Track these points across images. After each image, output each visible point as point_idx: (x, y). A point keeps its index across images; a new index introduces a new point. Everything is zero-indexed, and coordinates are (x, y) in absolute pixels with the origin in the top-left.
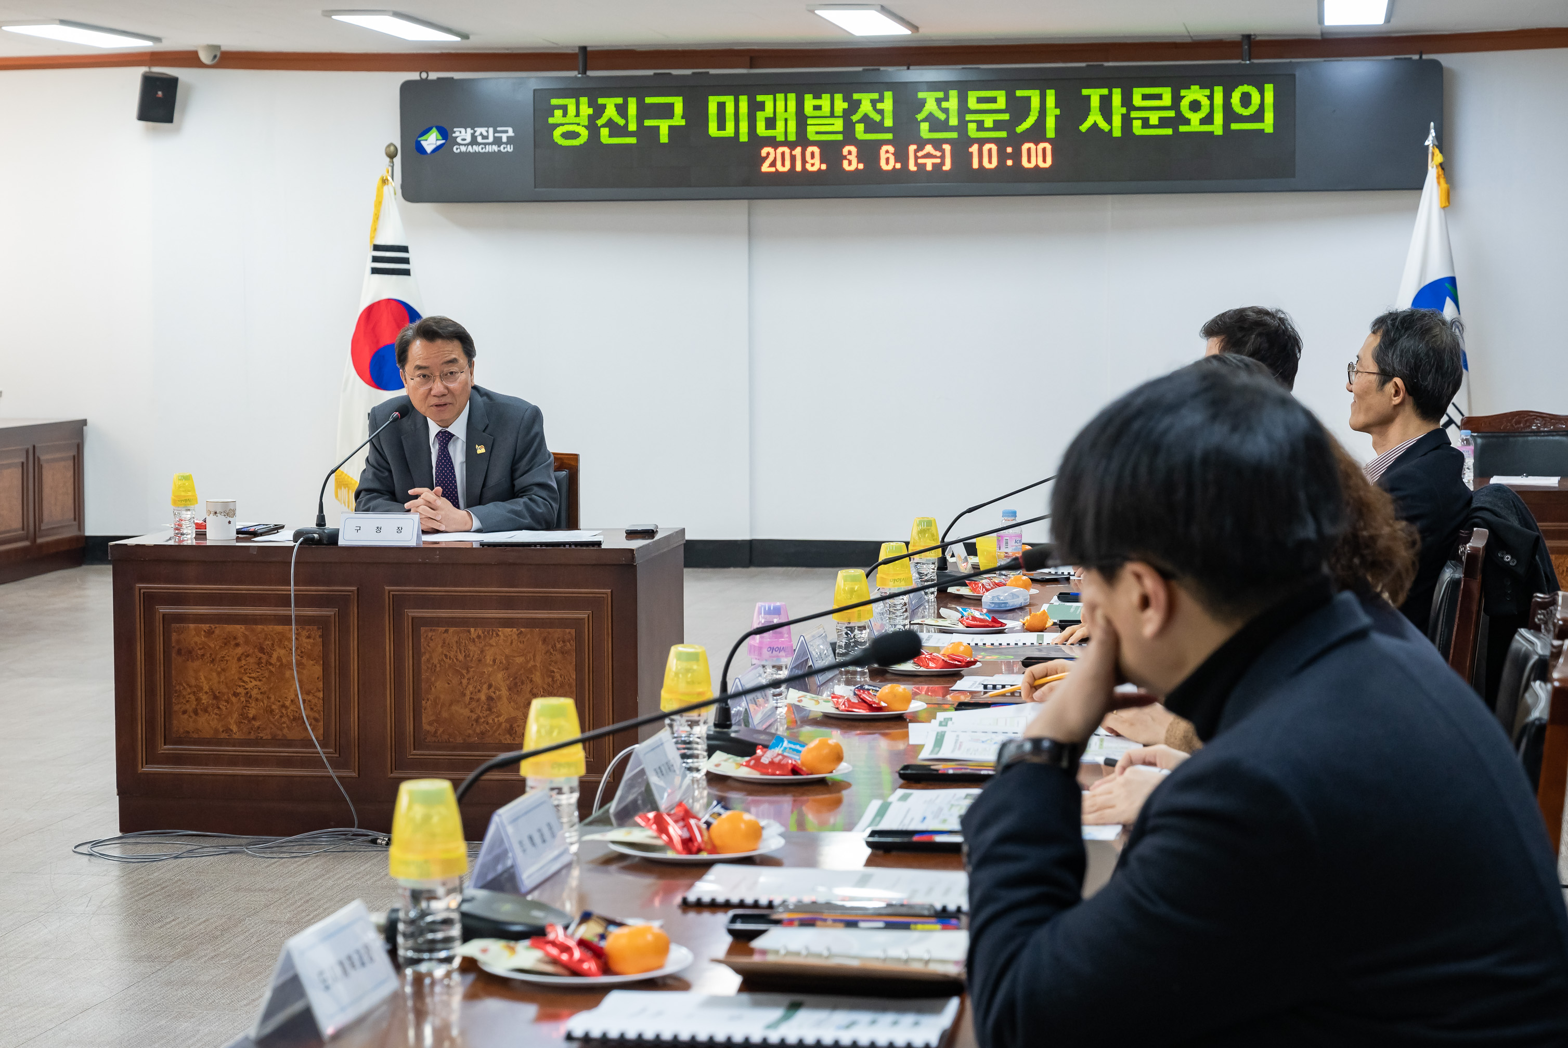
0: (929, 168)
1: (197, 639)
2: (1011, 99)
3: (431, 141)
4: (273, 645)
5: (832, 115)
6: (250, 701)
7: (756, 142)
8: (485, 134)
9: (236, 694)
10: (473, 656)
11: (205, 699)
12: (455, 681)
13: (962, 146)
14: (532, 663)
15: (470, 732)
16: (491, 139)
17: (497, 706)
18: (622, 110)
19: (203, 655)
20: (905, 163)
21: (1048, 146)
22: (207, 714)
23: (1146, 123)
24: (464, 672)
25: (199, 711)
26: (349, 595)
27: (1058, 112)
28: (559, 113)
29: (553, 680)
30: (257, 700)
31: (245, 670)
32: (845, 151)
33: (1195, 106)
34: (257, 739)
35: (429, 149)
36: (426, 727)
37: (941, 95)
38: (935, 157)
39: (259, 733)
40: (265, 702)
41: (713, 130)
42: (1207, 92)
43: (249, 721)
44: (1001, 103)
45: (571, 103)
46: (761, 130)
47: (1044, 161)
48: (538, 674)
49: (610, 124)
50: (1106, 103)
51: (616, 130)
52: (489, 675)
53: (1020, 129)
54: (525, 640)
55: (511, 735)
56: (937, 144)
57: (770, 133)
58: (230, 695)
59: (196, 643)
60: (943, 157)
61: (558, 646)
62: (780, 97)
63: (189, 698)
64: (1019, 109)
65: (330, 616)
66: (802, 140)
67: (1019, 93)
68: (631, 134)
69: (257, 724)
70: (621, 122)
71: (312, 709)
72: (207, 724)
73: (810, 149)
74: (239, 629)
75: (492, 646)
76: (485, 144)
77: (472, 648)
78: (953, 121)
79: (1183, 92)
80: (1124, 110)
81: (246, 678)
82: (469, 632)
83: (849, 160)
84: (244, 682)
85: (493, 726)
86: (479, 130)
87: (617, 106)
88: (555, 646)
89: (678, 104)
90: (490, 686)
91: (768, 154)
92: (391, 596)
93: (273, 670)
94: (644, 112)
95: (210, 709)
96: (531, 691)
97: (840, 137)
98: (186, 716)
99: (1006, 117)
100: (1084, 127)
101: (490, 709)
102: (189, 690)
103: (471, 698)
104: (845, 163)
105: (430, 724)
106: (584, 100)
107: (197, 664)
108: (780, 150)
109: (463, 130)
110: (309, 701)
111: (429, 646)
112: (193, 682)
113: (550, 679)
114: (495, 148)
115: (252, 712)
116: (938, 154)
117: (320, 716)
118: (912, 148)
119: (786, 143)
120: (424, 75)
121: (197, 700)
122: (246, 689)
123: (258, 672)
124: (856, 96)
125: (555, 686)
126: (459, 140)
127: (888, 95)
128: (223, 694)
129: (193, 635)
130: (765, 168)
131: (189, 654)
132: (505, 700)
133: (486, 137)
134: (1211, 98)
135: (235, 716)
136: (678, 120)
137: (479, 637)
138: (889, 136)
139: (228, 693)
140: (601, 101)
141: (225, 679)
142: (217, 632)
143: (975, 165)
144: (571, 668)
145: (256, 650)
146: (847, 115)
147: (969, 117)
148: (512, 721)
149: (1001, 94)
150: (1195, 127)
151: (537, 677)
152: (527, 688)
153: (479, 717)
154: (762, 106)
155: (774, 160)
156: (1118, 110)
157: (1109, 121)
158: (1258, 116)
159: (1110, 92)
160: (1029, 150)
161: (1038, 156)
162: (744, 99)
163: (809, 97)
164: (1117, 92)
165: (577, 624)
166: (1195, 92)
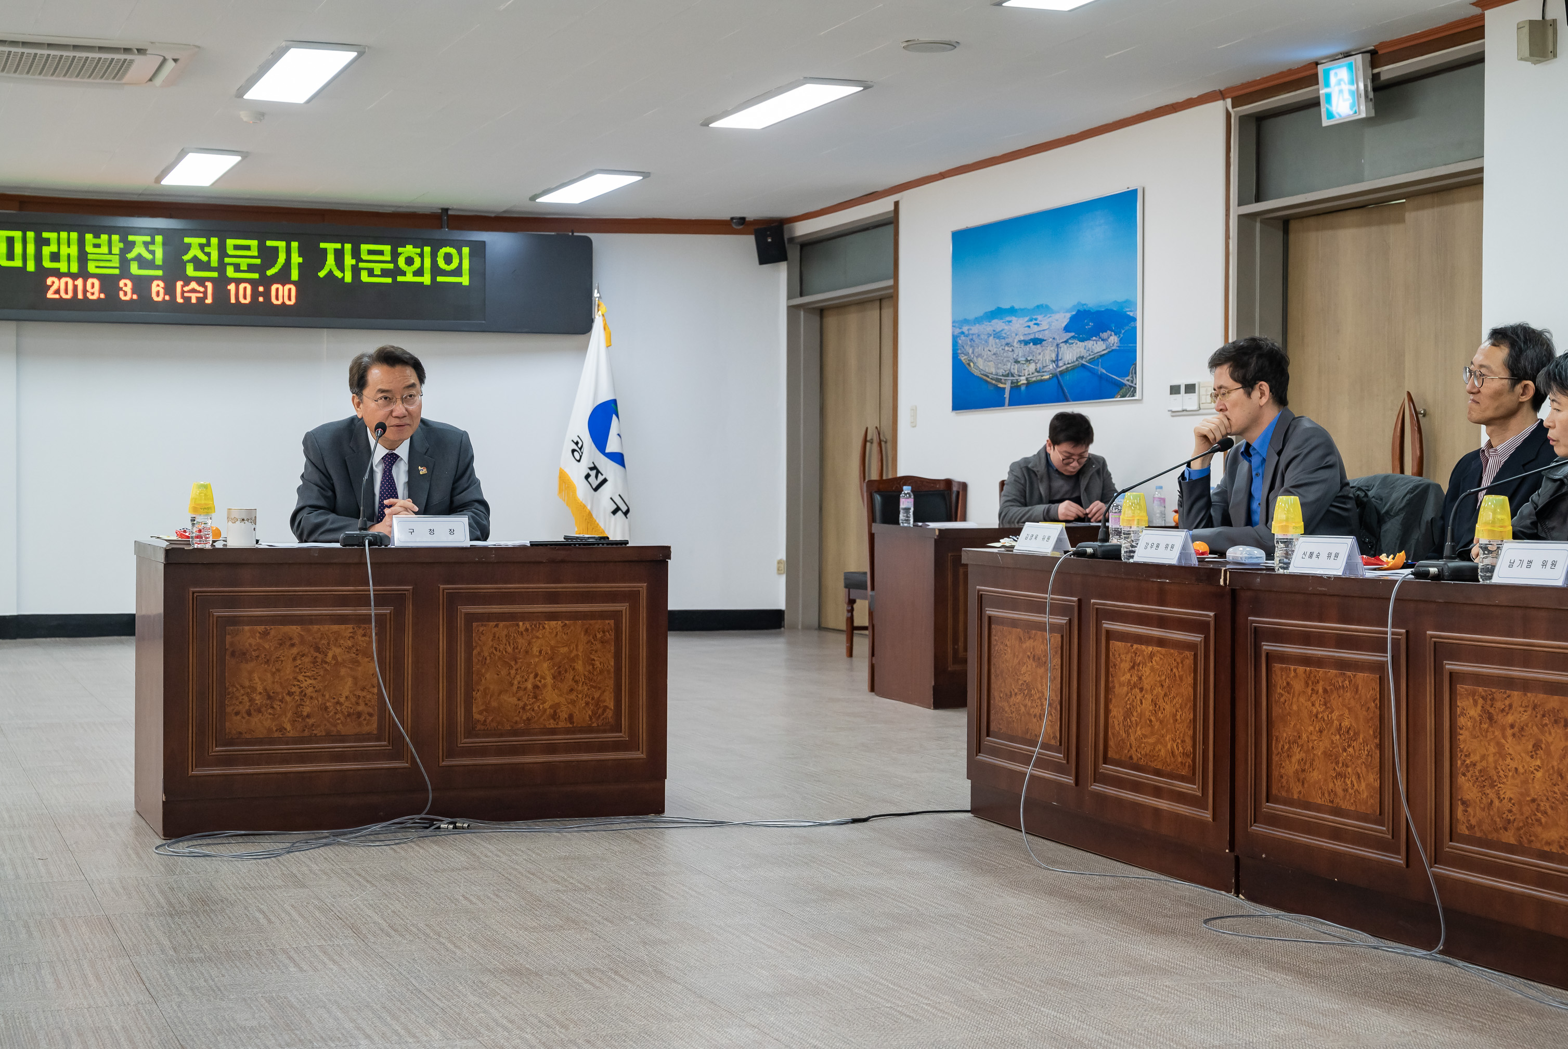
0: (194, 301)
1: (252, 641)
2: (262, 248)
4: (328, 644)
5: (110, 253)
6: (305, 699)
7: (42, 273)
9: (290, 694)
10: (521, 648)
11: (258, 699)
12: (504, 672)
13: (221, 283)
14: (575, 653)
15: (518, 719)
17: (542, 694)
19: (258, 657)
20: (173, 296)
21: (293, 289)
22: (260, 714)
23: (371, 273)
24: (513, 663)
25: (252, 711)
26: (405, 594)
27: (301, 260)
29: (593, 668)
30: (311, 698)
31: (300, 669)
32: (121, 284)
33: (409, 261)
34: (311, 736)
36: (476, 716)
37: (203, 241)
38: (199, 292)
39: (313, 730)
40: (320, 699)
41: (3, 260)
42: (419, 250)
43: (304, 719)
44: (254, 251)
46: (47, 264)
47: (290, 299)
48: (580, 662)
50: (339, 255)
52: (536, 666)
53: (270, 273)
54: (569, 631)
55: (555, 720)
56: (201, 281)
57: (55, 265)
58: (284, 694)
59: (250, 645)
60: (205, 293)
61: (599, 636)
62: (64, 235)
63: (243, 699)
64: (269, 256)
65: (385, 615)
66: (84, 273)
67: (269, 243)
69: (311, 721)
71: (366, 704)
72: (261, 724)
73: (90, 281)
74: (295, 630)
75: (538, 638)
77: (520, 640)
78: (214, 262)
79: (400, 250)
80: (354, 262)
81: (301, 677)
82: (518, 625)
83: (124, 291)
84: (299, 681)
85: (538, 713)
88: (596, 636)
90: (536, 676)
92: (445, 593)
93: (328, 668)
95: (263, 709)
96: (573, 679)
97: (117, 272)
98: (239, 717)
99: (258, 261)
100: (322, 274)
101: (535, 697)
102: (242, 692)
103: (518, 688)
104: (121, 294)
105: (481, 713)
107: (250, 666)
108: (63, 280)
110: (364, 697)
111: (480, 640)
112: (247, 683)
113: (591, 667)
115: (306, 710)
116: (202, 289)
117: (374, 710)
118: (179, 284)
119: (68, 274)
121: (250, 701)
122: (300, 688)
123: (314, 671)
124: (131, 238)
125: (595, 673)
127: (159, 239)
128: (278, 693)
129: (248, 637)
130: (50, 295)
131: (243, 655)
132: (549, 688)
134: (421, 255)
135: (289, 714)
137: (527, 630)
138: (159, 273)
139: (283, 693)
141: (280, 679)
142: (273, 633)
143: (233, 301)
144: (610, 658)
145: (312, 650)
146: (122, 254)
147: (227, 260)
148: (556, 707)
149: (254, 243)
150: (409, 278)
151: (579, 666)
152: (569, 676)
153: (525, 705)
154: (47, 242)
155: (58, 288)
156: (349, 261)
157: (342, 269)
158: (458, 272)
159: (343, 247)
160: (277, 290)
161: (284, 295)
162: (31, 235)
163: (89, 237)
164: (348, 247)
165: (616, 615)
166: (409, 250)
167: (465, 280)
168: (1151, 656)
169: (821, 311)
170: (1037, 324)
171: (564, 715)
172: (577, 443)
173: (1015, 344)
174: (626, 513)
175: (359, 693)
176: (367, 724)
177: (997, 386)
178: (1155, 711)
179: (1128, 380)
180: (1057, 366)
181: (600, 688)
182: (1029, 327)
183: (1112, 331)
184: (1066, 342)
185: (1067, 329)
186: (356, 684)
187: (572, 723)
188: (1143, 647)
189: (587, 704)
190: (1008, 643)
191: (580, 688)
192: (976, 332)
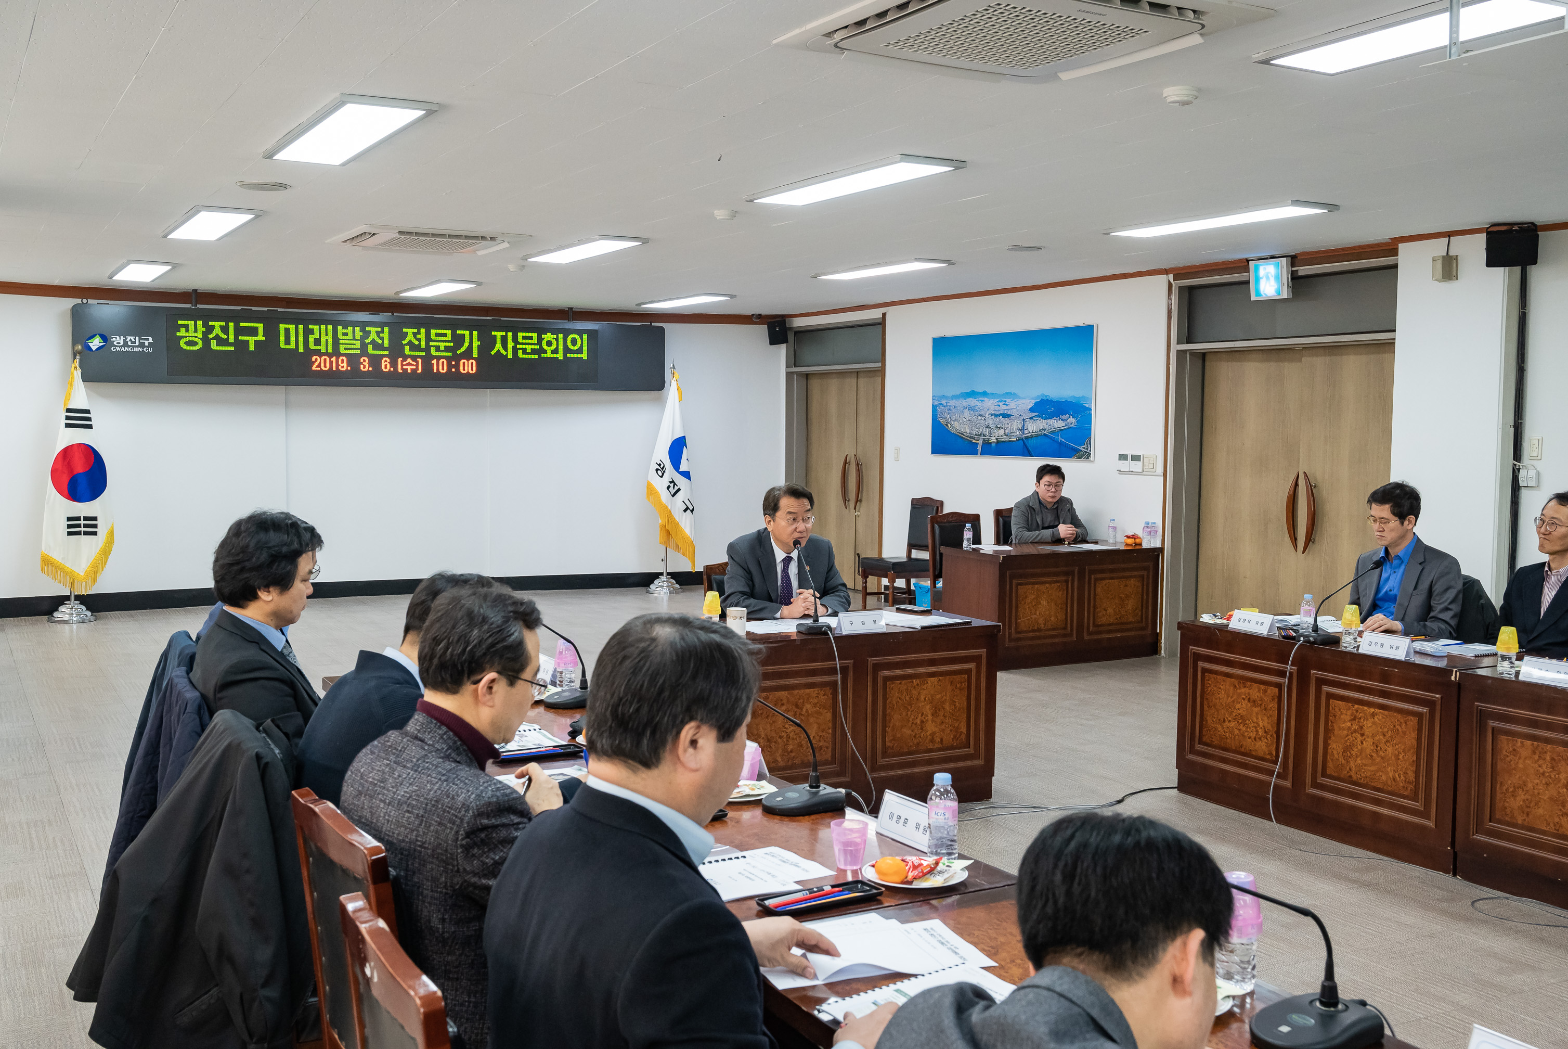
0: (409, 371)
2: (454, 335)
3: (95, 343)
4: (803, 702)
5: (354, 339)
7: (309, 353)
8: (133, 340)
9: (781, 737)
10: (914, 697)
12: (904, 714)
13: (427, 359)
14: (945, 697)
15: (911, 744)
16: (137, 344)
17: (926, 726)
18: (225, 330)
19: (762, 714)
20: (396, 367)
21: (474, 363)
23: (524, 352)
24: (909, 707)
26: (848, 666)
27: (479, 343)
28: (183, 330)
30: (793, 739)
32: (362, 360)
33: (549, 343)
34: (792, 764)
35: (94, 348)
36: (888, 744)
37: (416, 330)
38: (413, 365)
41: (282, 345)
42: (555, 336)
43: (788, 754)
44: (449, 338)
45: (191, 323)
46: (312, 346)
47: (472, 370)
48: (948, 704)
49: (217, 337)
50: (504, 340)
51: (220, 341)
52: (922, 708)
53: (459, 352)
54: (941, 684)
55: (933, 743)
56: (414, 358)
57: (317, 348)
60: (417, 366)
61: (958, 686)
62: (323, 327)
64: (458, 340)
66: (337, 353)
67: (459, 332)
68: (231, 344)
69: (793, 754)
70: (224, 337)
71: (825, 741)
73: (341, 358)
74: (783, 694)
75: (924, 689)
76: (133, 347)
77: (914, 692)
78: (423, 345)
79: (543, 336)
80: (513, 344)
82: (913, 682)
84: (786, 728)
85: (923, 739)
86: (129, 338)
87: (221, 327)
89: (260, 326)
90: (922, 715)
91: (316, 359)
92: (873, 664)
93: (803, 718)
94: (239, 331)
96: (943, 715)
97: (358, 352)
99: (452, 344)
100: (493, 353)
101: (922, 729)
103: (912, 723)
104: (362, 366)
105: (890, 741)
106: (200, 323)
108: (323, 358)
109: (118, 337)
111: (891, 694)
113: (954, 706)
114: (141, 349)
115: (790, 747)
116: (415, 363)
117: (829, 744)
118: (400, 360)
119: (326, 354)
120: (85, 301)
124: (368, 329)
125: (956, 710)
126: (115, 343)
127: (386, 329)
130: (314, 368)
132: (930, 722)
133: (132, 342)
134: (557, 340)
135: (780, 751)
136: (261, 337)
138: (387, 352)
140: (211, 323)
142: (771, 697)
143: (435, 371)
144: (964, 698)
145: (794, 707)
146: (362, 339)
147: (431, 344)
148: (933, 734)
149: (448, 332)
150: (549, 355)
151: (947, 707)
152: (941, 713)
153: (916, 734)
154: (312, 332)
155: (319, 364)
156: (510, 344)
157: (506, 349)
158: (580, 351)
159: (506, 334)
160: (464, 363)
161: (468, 367)
162: (301, 327)
163: (340, 328)
164: (510, 334)
165: (968, 672)
166: (549, 336)
167: (584, 356)
168: (1373, 715)
169: (807, 376)
170: (1007, 405)
171: (938, 740)
172: (660, 465)
173: (987, 415)
174: (692, 511)
175: (820, 733)
176: (826, 754)
177: (971, 441)
178: (1376, 750)
179: (1084, 448)
180: (1023, 433)
181: (958, 720)
182: (999, 406)
183: (1070, 414)
184: (1031, 418)
185: (1031, 410)
186: (819, 728)
187: (942, 744)
188: (1365, 708)
189: (951, 731)
190: (1222, 687)
191: (947, 721)
192: (954, 404)
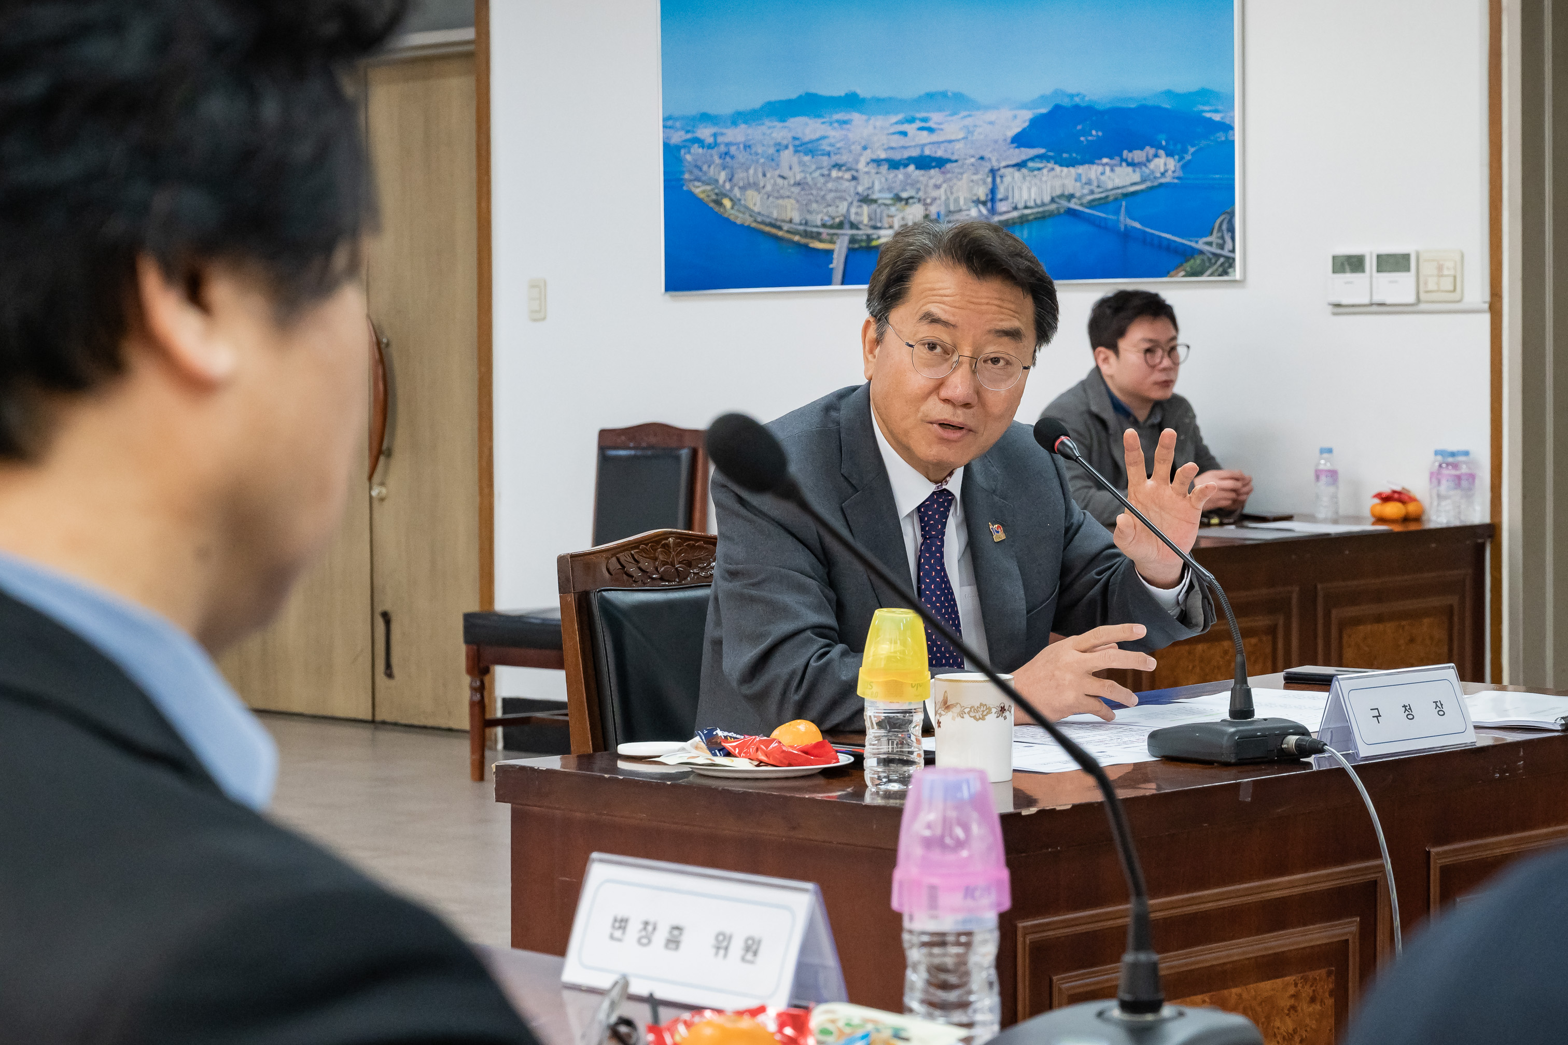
26: (1376, 881)
92: (1438, 867)
170: (931, 130)
173: (861, 166)
177: (806, 246)
179: (1210, 244)
180: (993, 211)
182: (904, 134)
183: (1160, 147)
184: (1020, 165)
185: (1019, 140)
192: (741, 138)
